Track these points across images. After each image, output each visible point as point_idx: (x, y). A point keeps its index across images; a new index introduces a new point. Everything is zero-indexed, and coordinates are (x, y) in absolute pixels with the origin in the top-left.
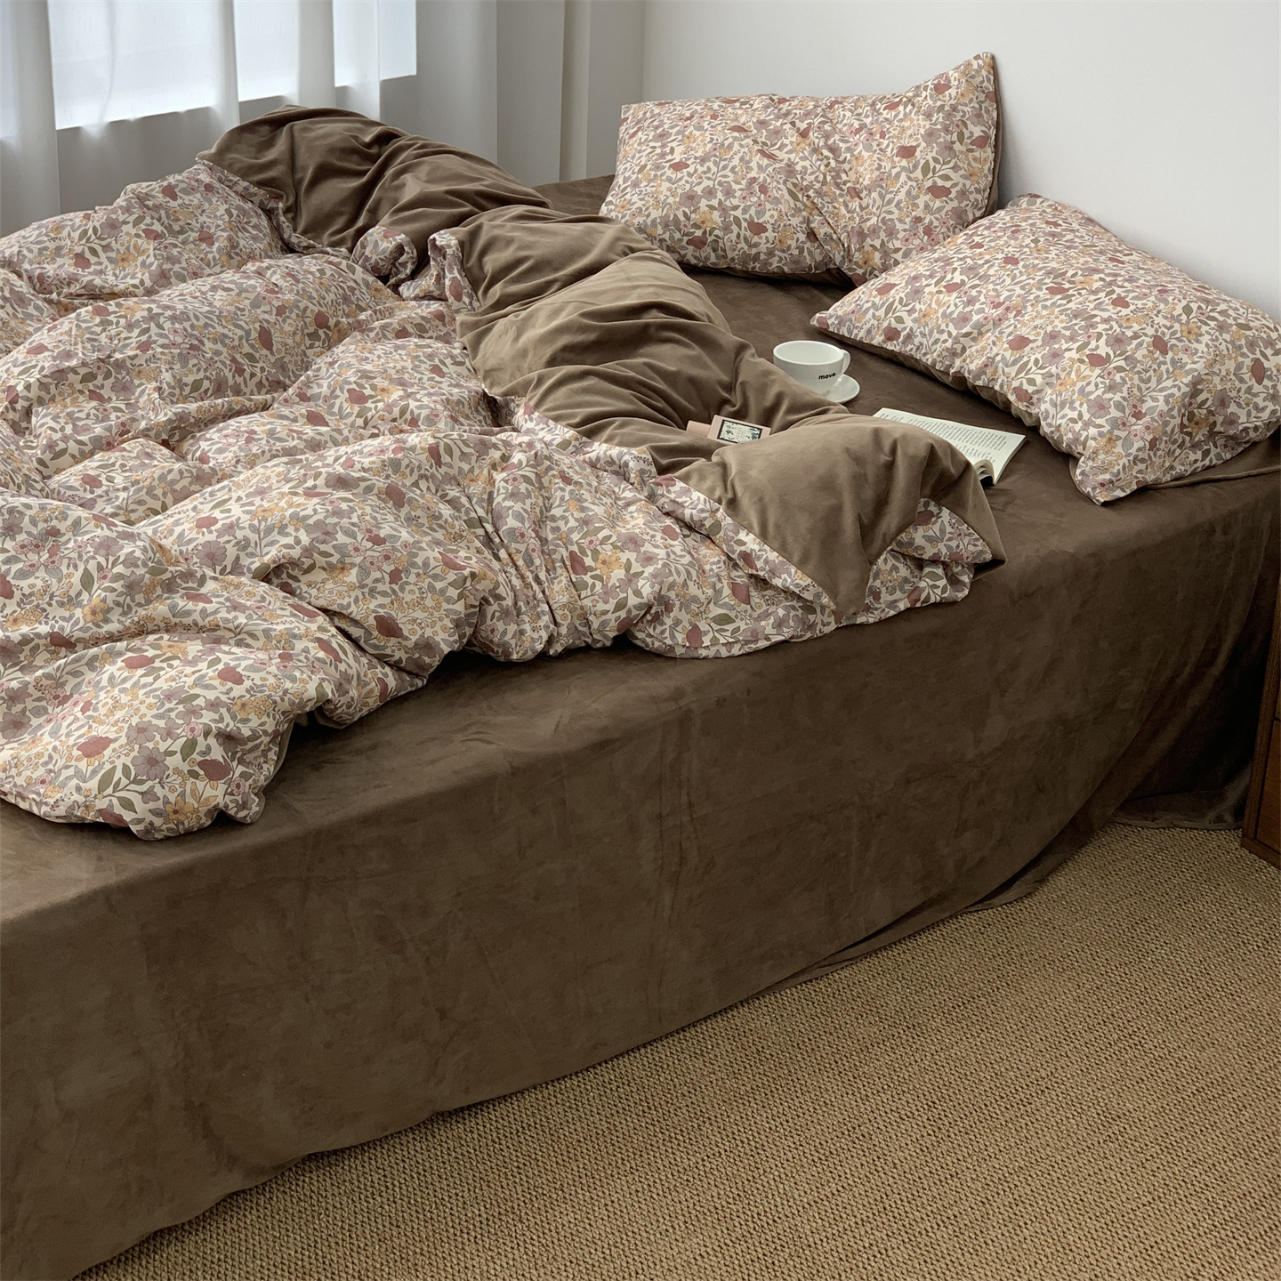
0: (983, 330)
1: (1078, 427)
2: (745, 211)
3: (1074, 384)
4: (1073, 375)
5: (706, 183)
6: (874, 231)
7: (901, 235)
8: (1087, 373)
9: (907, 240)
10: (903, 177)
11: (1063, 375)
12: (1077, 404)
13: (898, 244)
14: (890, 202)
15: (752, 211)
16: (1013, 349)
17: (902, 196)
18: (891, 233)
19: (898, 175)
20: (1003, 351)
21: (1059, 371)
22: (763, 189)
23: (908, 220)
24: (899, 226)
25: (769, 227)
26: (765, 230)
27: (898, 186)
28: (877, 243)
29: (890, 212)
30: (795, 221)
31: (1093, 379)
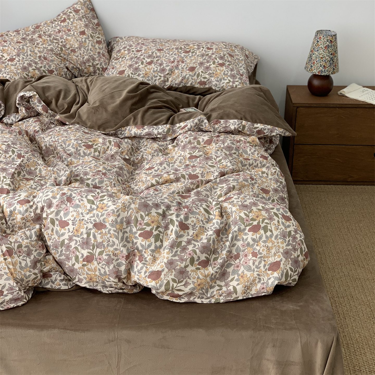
0: (173, 71)
1: (231, 84)
2: (45, 67)
3: (220, 73)
4: (218, 71)
5: (26, 62)
6: (88, 60)
7: (97, 59)
8: (222, 69)
9: (99, 60)
10: (87, 41)
11: (214, 72)
12: (226, 78)
13: (97, 62)
14: (88, 50)
15: (47, 66)
16: (191, 71)
17: (90, 47)
18: (94, 59)
19: (85, 41)
20: (187, 73)
21: (213, 71)
22: (45, 58)
23: (96, 54)
24: (95, 56)
25: (54, 70)
26: (54, 72)
27: (87, 44)
28: (91, 64)
29: (90, 53)
30: (62, 65)
31: (225, 70)
